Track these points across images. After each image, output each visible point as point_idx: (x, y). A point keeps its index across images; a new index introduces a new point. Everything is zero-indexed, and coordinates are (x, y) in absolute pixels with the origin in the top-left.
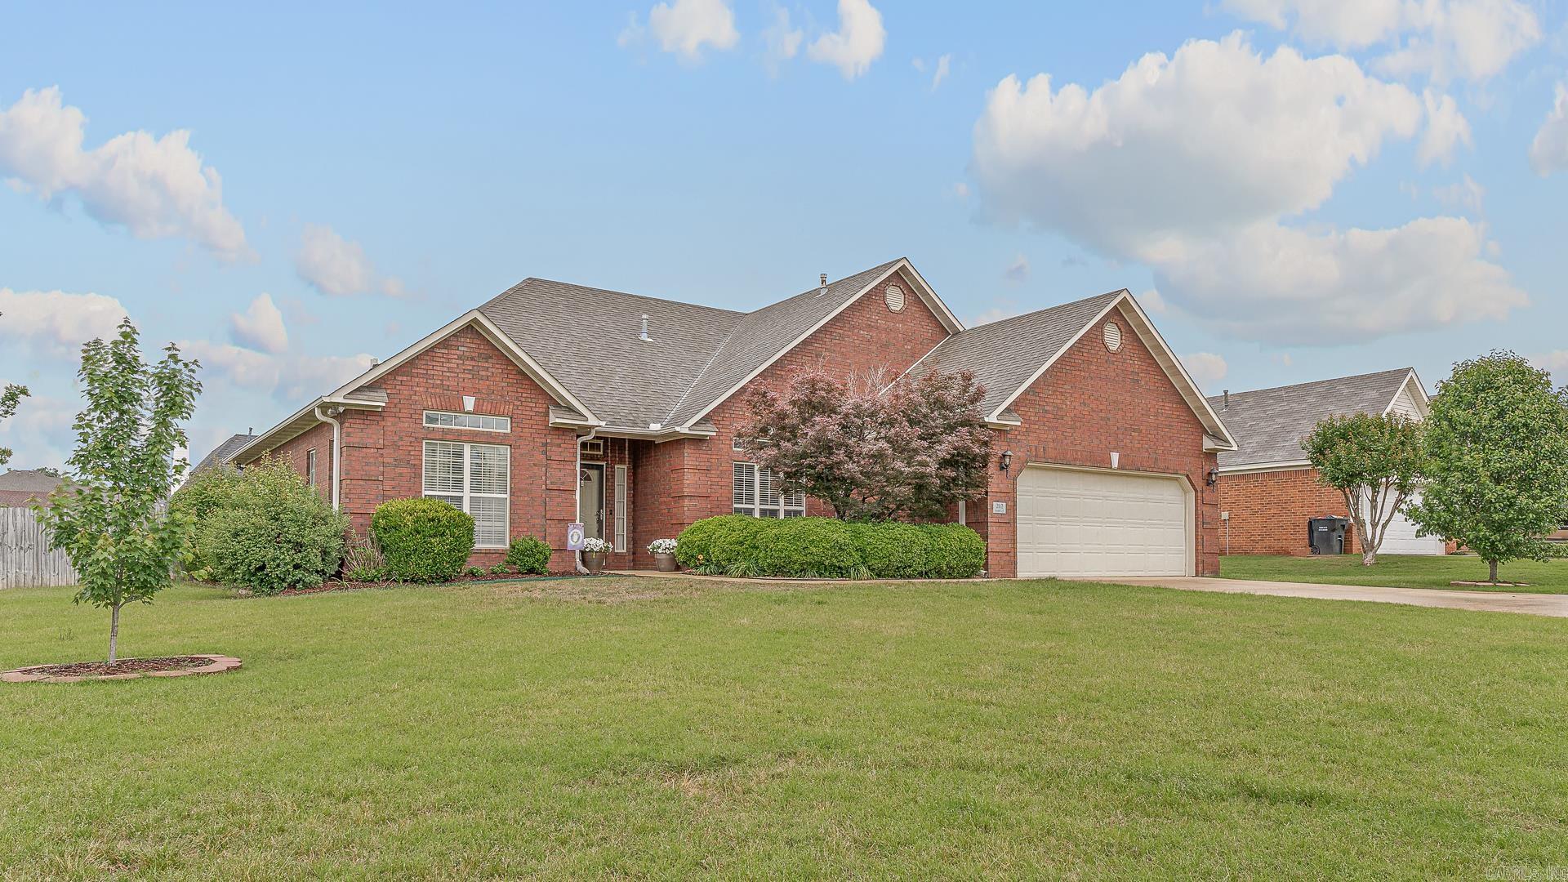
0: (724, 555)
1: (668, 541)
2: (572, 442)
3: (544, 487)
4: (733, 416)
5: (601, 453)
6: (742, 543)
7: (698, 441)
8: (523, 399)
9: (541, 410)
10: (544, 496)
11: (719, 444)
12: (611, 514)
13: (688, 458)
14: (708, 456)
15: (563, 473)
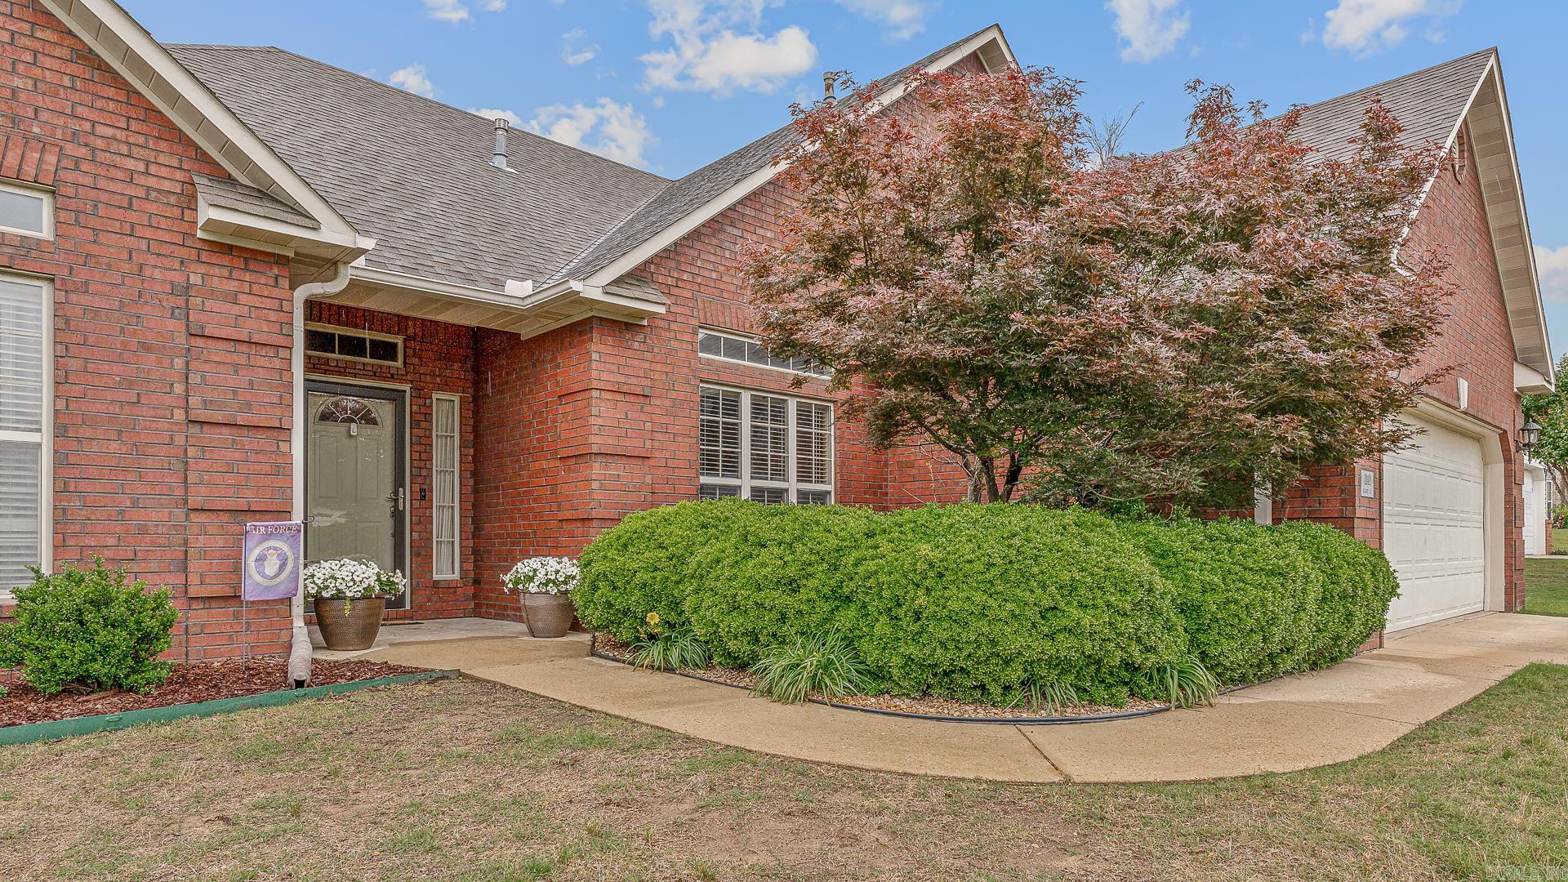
0: (736, 622)
1: (552, 563)
2: (276, 293)
3: (179, 415)
4: (699, 280)
5: (399, 363)
6: (793, 586)
7: (624, 325)
8: (100, 143)
9: (167, 185)
10: (180, 440)
11: (669, 339)
12: (423, 497)
13: (600, 366)
14: (647, 365)
15: (245, 377)
